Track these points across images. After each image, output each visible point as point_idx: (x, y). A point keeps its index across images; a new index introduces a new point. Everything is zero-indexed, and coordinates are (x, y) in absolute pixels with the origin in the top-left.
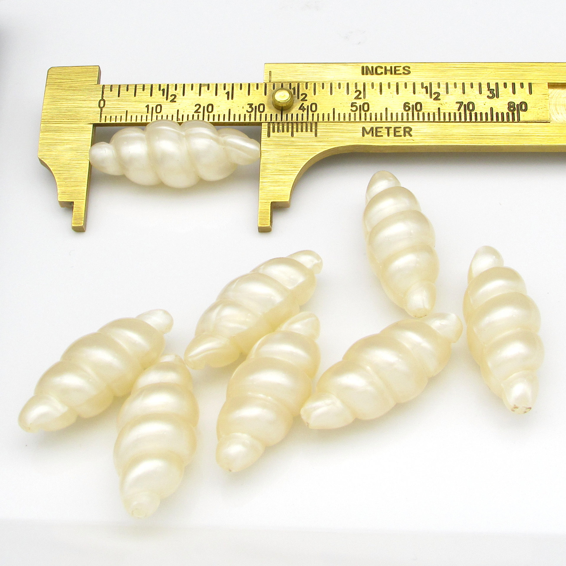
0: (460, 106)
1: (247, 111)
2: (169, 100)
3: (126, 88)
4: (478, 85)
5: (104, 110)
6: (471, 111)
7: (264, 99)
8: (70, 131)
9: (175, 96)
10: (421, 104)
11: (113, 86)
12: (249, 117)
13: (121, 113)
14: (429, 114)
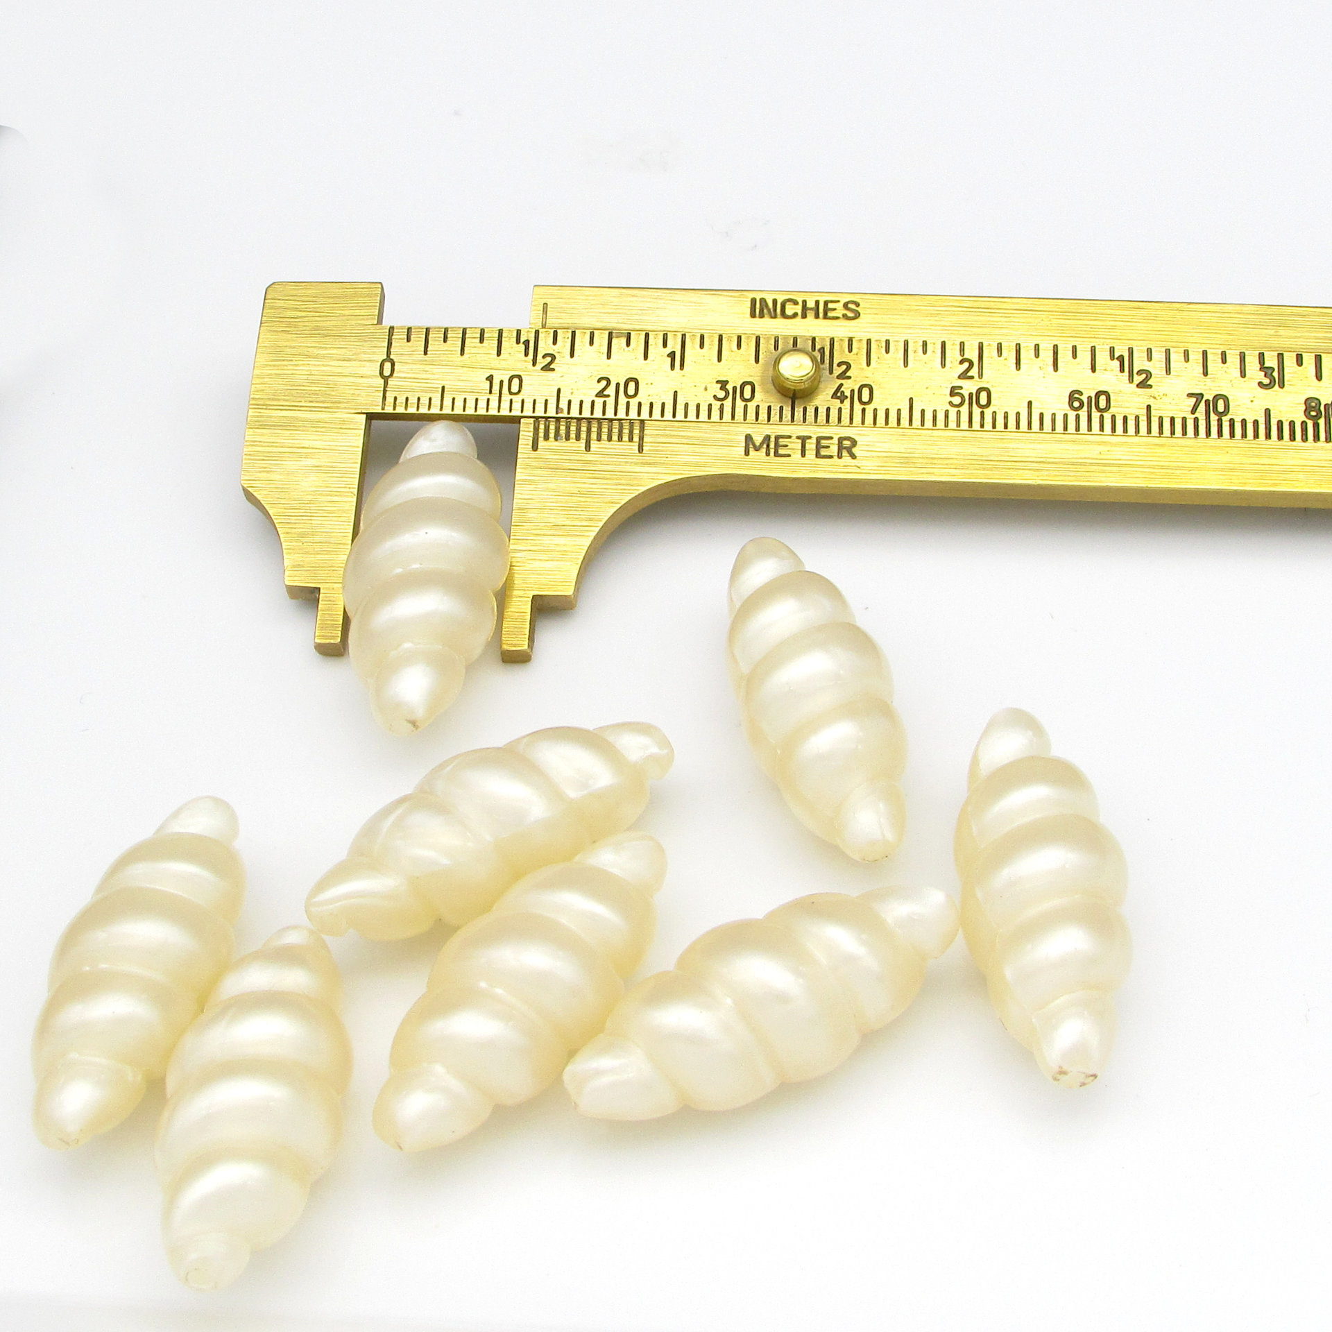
0: (1197, 405)
1: (715, 397)
2: (539, 366)
3: (443, 336)
4: (1239, 357)
5: (390, 382)
6: (1220, 415)
7: (752, 372)
8: (314, 427)
9: (553, 357)
10: (1109, 395)
11: (413, 330)
12: (719, 412)
13: (431, 391)
14: (1125, 419)
